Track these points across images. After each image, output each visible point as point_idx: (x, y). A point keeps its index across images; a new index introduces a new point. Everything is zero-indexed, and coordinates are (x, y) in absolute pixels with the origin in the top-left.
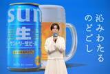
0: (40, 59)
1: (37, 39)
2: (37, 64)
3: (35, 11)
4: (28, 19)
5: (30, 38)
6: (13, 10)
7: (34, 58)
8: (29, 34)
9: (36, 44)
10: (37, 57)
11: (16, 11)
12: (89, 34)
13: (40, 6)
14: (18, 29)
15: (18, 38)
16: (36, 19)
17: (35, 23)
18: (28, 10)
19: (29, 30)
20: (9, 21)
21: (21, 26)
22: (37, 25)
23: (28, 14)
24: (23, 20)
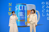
0: (27, 23)
1: (26, 16)
3: (25, 6)
4: (22, 9)
5: (23, 16)
6: (17, 6)
8: (23, 14)
9: (25, 18)
13: (27, 5)
14: (19, 13)
15: (19, 16)
16: (25, 9)
18: (22, 6)
19: (23, 13)
20: (16, 10)
21: (20, 12)
22: (26, 11)
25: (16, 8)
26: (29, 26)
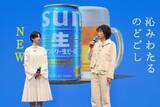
1: (76, 46)
2: (77, 75)
5: (68, 45)
6: (48, 12)
7: (72, 68)
8: (66, 40)
10: (77, 67)
11: (51, 14)
12: (137, 40)
14: (54, 35)
15: (54, 45)
17: (74, 27)
19: (67, 36)
20: (44, 25)
21: (58, 32)
22: (77, 29)
23: (65, 18)
24: (60, 25)
25: (44, 17)
26: (89, 82)
